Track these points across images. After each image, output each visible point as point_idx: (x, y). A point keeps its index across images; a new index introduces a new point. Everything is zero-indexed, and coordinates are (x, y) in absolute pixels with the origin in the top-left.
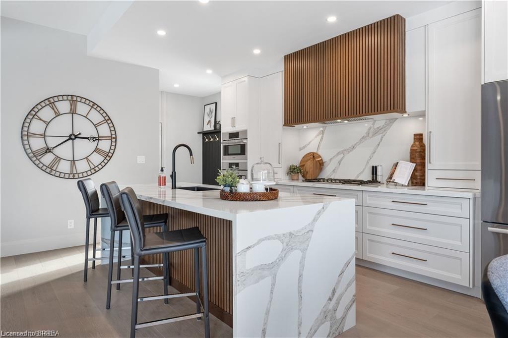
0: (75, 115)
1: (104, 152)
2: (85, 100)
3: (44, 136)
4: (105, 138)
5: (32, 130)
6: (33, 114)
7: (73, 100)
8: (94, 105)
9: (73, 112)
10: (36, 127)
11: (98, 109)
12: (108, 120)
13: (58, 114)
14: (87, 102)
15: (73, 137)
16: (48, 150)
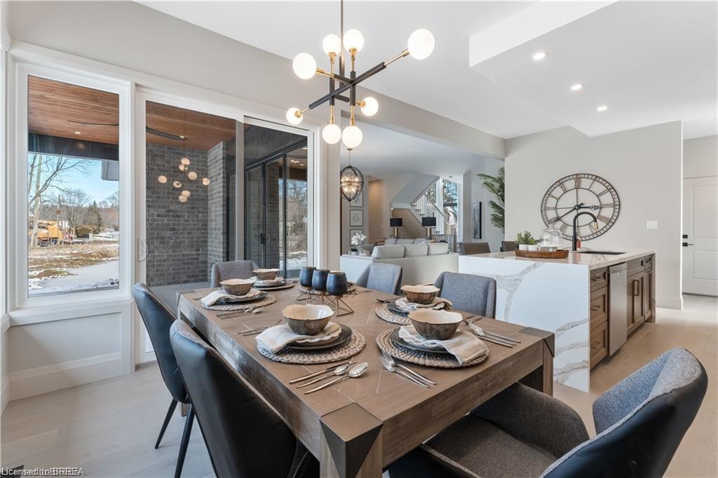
0: (579, 190)
1: (606, 218)
2: (588, 176)
3: (556, 209)
4: (608, 206)
5: (548, 206)
6: (549, 193)
7: (578, 178)
8: (596, 178)
9: (577, 187)
10: (551, 202)
11: (601, 180)
12: (611, 189)
13: (566, 191)
14: (590, 177)
15: (576, 208)
16: (558, 219)
